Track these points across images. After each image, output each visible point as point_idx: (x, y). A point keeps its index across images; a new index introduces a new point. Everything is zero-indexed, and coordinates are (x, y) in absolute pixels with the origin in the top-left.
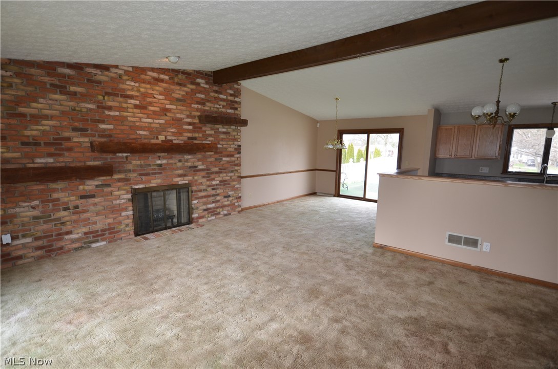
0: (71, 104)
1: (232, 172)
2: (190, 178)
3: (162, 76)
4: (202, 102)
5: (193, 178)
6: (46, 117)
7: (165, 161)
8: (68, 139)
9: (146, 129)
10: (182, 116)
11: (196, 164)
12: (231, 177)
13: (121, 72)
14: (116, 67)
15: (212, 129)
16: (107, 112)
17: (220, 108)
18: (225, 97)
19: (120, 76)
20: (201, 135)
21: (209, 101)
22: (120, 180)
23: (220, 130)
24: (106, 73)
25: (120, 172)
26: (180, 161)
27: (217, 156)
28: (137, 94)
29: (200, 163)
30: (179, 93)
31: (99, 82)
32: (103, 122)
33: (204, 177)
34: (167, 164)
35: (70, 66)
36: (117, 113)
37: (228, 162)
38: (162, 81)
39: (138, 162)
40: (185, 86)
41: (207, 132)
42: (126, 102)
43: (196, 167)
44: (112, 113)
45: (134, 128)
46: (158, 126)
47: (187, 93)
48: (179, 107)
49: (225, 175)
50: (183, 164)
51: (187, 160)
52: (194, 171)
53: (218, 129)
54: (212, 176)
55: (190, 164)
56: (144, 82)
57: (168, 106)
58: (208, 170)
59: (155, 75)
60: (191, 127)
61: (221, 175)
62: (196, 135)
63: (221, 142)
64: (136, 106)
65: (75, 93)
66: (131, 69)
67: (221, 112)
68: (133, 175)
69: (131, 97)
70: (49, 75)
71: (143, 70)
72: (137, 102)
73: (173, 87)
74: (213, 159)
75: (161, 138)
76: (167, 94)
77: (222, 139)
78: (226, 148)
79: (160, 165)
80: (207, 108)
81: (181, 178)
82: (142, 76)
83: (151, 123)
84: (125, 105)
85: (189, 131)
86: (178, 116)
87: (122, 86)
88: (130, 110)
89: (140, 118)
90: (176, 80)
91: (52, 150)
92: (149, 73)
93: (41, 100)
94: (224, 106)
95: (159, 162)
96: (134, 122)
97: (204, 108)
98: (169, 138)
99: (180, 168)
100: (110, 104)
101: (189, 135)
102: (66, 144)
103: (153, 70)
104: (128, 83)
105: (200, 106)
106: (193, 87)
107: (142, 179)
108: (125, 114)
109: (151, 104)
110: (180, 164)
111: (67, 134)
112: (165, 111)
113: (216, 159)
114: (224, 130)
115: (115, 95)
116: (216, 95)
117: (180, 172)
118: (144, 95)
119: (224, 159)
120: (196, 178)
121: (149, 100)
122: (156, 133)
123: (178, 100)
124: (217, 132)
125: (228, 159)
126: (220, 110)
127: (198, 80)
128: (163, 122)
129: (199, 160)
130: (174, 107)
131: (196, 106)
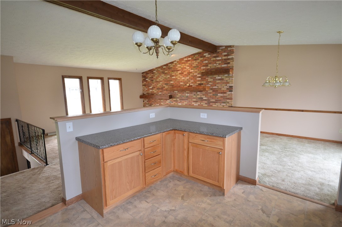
0: (165, 76)
1: (224, 103)
2: (199, 103)
3: (189, 59)
4: (206, 65)
5: (200, 103)
6: (161, 81)
7: (189, 95)
8: (164, 87)
9: (183, 82)
10: (196, 74)
11: (202, 97)
12: (223, 106)
13: (176, 62)
14: (175, 61)
15: (211, 78)
16: (172, 78)
17: (217, 65)
18: (220, 58)
19: (176, 64)
20: (205, 82)
21: (210, 63)
22: (174, 101)
23: (217, 78)
24: (173, 64)
25: (174, 98)
26: (195, 95)
27: (214, 93)
28: (180, 69)
29: (205, 96)
30: (195, 63)
31: (171, 68)
32: (171, 81)
33: (206, 104)
34: (190, 96)
35: (165, 65)
36: (175, 77)
37: (221, 97)
38: (189, 61)
39: (180, 95)
40: (198, 59)
41: (209, 80)
42: (177, 73)
43: (202, 98)
44: (173, 78)
45: (179, 82)
46: (187, 80)
47: (198, 63)
48: (195, 70)
49: (219, 104)
50: (196, 96)
51: (198, 95)
52: (201, 100)
53: (215, 78)
54: (211, 104)
55: (199, 96)
56: (183, 63)
57: (190, 71)
58: (208, 100)
59: (186, 59)
60: (200, 79)
61: (217, 104)
62: (203, 82)
63: (217, 85)
64: (180, 74)
65: (166, 73)
66: (179, 60)
67: (218, 68)
68: (178, 99)
69: (179, 70)
70: (161, 69)
71: (182, 59)
72: (180, 72)
73: (193, 62)
74: (212, 95)
75: (188, 85)
76: (191, 66)
77: (218, 83)
78: (221, 89)
79: (187, 96)
80: (209, 67)
81: (195, 103)
82: (182, 61)
83: (184, 79)
84: (177, 74)
85: (199, 81)
86: (195, 74)
87: (176, 67)
88: (178, 75)
89: (181, 78)
90: (194, 58)
91: (161, 90)
92: (185, 59)
93: (160, 77)
94: (219, 64)
95: (186, 95)
96: (179, 79)
97: (207, 68)
98: (191, 85)
99: (194, 98)
100: (173, 74)
101: (199, 82)
102: (164, 89)
103: (185, 57)
104: (178, 65)
105: (205, 68)
106: (202, 59)
107: (181, 101)
108: (177, 77)
109: (185, 71)
110: (195, 96)
111: (164, 86)
112: (189, 73)
113: (213, 95)
114: (219, 78)
115: (174, 71)
116: (215, 59)
117: (195, 100)
118: (182, 69)
119: (219, 95)
120: (202, 103)
121: (184, 70)
122: (186, 83)
123: (194, 67)
124: (215, 80)
125: (222, 95)
126: (217, 66)
127: (205, 55)
128: (188, 78)
129: (203, 95)
130: (193, 71)
131: (203, 68)
